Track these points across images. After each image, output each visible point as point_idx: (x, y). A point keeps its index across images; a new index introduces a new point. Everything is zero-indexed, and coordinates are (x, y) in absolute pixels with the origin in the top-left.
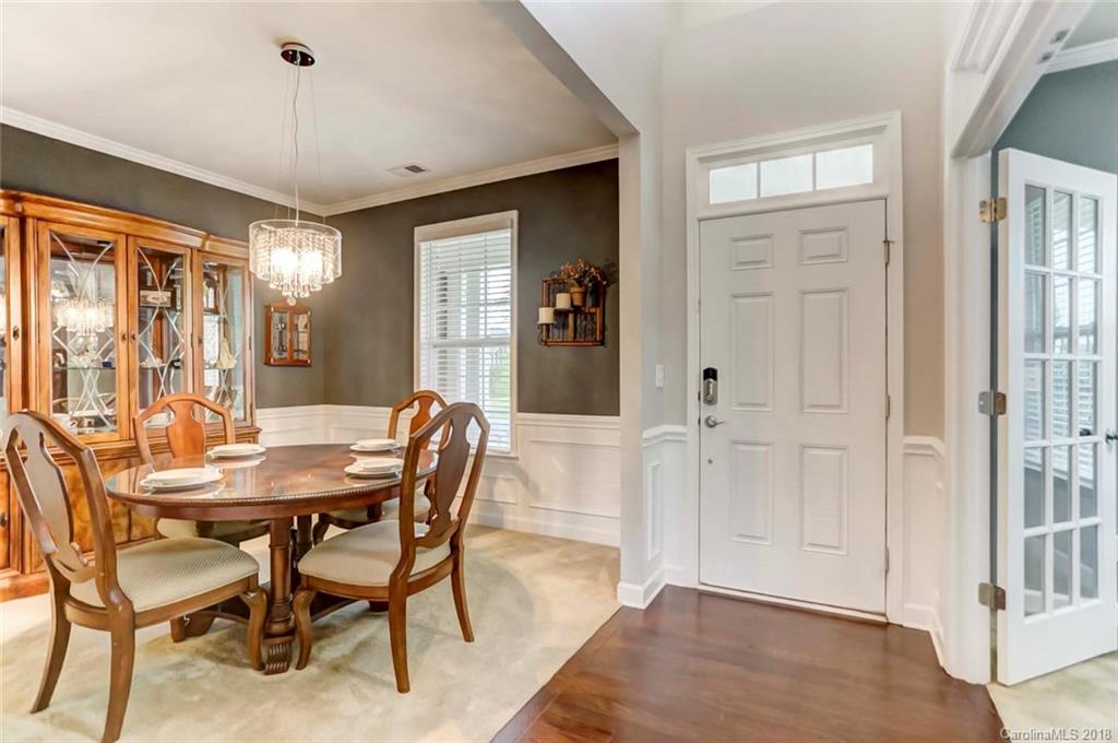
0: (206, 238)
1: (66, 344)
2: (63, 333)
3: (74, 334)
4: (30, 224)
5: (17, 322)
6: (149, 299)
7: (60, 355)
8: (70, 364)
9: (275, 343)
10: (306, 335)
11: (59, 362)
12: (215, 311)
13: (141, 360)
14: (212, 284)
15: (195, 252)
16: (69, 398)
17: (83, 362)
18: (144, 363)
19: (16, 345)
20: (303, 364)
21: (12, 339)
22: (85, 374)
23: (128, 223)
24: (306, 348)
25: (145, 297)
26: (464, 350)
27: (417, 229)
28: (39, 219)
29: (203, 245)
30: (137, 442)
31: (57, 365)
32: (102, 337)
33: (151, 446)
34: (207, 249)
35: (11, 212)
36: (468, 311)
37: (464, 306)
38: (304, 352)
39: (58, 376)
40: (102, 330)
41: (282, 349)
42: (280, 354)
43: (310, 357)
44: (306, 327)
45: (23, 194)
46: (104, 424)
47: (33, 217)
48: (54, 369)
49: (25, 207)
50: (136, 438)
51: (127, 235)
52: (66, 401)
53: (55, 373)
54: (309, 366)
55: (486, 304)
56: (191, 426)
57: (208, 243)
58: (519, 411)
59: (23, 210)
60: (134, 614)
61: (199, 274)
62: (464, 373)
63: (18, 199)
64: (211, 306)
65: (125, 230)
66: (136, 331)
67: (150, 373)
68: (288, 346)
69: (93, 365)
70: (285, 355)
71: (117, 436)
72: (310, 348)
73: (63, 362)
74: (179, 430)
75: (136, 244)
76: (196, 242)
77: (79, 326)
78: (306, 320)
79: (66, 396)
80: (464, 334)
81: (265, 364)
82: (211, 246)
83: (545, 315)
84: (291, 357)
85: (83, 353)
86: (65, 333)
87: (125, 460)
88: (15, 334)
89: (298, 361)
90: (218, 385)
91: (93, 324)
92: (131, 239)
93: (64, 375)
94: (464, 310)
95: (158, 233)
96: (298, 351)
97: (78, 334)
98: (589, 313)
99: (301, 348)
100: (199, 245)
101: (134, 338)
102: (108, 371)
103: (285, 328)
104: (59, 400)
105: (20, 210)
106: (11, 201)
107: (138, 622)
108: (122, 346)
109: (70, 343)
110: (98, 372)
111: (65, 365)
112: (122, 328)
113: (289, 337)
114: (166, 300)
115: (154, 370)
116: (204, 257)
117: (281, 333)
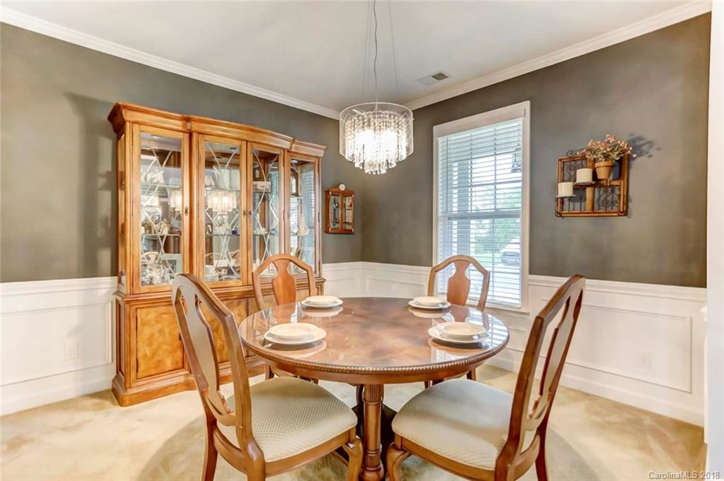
0: (293, 142)
1: (212, 218)
2: (210, 211)
3: (216, 213)
4: (195, 135)
5: (187, 204)
6: (259, 187)
7: (209, 226)
8: (214, 232)
9: (331, 217)
10: (351, 211)
11: (209, 231)
12: (296, 195)
13: (254, 229)
14: (295, 175)
15: (286, 152)
16: (214, 253)
17: (222, 230)
18: (255, 232)
19: (186, 218)
20: (349, 232)
21: (185, 215)
22: (223, 238)
23: (247, 132)
24: (350, 221)
25: (256, 186)
26: (455, 222)
27: (434, 127)
28: (199, 133)
29: (291, 148)
30: (254, 287)
31: (208, 233)
32: (231, 215)
33: (262, 290)
34: (293, 150)
35: (184, 130)
36: (459, 192)
37: (456, 188)
38: (349, 223)
39: (208, 240)
40: (231, 210)
41: (336, 222)
42: (334, 225)
43: (353, 227)
44: (351, 206)
45: (191, 116)
46: (232, 273)
47: (196, 132)
48: (206, 235)
49: (193, 126)
50: (253, 285)
51: (247, 141)
52: (212, 255)
53: (206, 238)
54: (352, 234)
55: (472, 186)
56: (288, 278)
57: (294, 145)
58: (531, 273)
59: (191, 127)
60: (264, 464)
61: (288, 168)
62: (456, 240)
63: (188, 120)
64: (294, 191)
65: (245, 137)
66: (251, 209)
67: (257, 238)
68: (340, 219)
69: (227, 233)
70: (338, 226)
71: (241, 284)
72: (353, 220)
73: (211, 230)
74: (280, 281)
75: (252, 147)
76: (286, 145)
77: (219, 207)
78: (351, 201)
79: (212, 252)
80: (455, 209)
81: (326, 232)
82: (296, 148)
83: (565, 189)
84: (342, 227)
85: (221, 225)
86: (212, 212)
87: (246, 299)
88: (186, 212)
89: (346, 230)
90: (297, 247)
91: (226, 206)
92: (249, 143)
93: (211, 239)
94: (456, 191)
95: (264, 139)
96: (345, 223)
97: (219, 213)
98: (611, 186)
99: (347, 221)
100: (288, 147)
101: (250, 213)
102: (235, 237)
103: (337, 207)
104: (208, 254)
105: (189, 128)
106: (185, 122)
107: (268, 471)
108: (244, 219)
109: (214, 218)
110: (229, 237)
111: (211, 233)
112: (244, 207)
113: (340, 213)
114: (268, 187)
115: (261, 237)
116: (291, 156)
117: (335, 210)
